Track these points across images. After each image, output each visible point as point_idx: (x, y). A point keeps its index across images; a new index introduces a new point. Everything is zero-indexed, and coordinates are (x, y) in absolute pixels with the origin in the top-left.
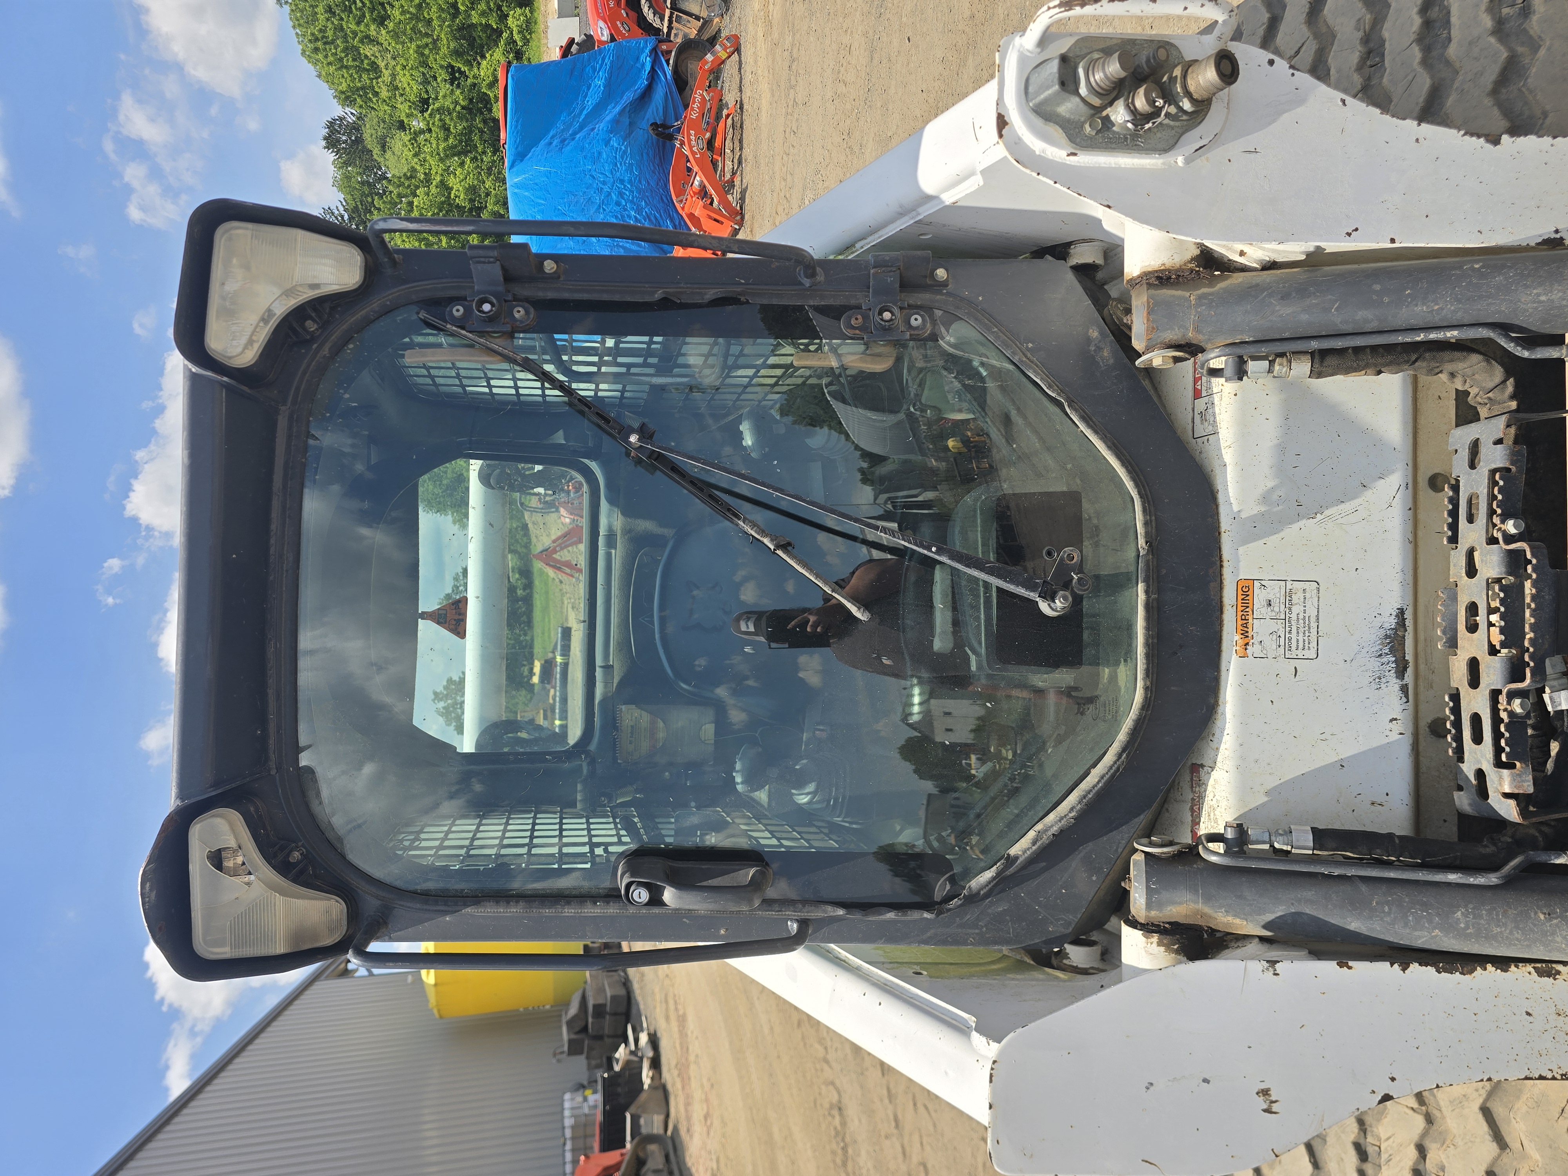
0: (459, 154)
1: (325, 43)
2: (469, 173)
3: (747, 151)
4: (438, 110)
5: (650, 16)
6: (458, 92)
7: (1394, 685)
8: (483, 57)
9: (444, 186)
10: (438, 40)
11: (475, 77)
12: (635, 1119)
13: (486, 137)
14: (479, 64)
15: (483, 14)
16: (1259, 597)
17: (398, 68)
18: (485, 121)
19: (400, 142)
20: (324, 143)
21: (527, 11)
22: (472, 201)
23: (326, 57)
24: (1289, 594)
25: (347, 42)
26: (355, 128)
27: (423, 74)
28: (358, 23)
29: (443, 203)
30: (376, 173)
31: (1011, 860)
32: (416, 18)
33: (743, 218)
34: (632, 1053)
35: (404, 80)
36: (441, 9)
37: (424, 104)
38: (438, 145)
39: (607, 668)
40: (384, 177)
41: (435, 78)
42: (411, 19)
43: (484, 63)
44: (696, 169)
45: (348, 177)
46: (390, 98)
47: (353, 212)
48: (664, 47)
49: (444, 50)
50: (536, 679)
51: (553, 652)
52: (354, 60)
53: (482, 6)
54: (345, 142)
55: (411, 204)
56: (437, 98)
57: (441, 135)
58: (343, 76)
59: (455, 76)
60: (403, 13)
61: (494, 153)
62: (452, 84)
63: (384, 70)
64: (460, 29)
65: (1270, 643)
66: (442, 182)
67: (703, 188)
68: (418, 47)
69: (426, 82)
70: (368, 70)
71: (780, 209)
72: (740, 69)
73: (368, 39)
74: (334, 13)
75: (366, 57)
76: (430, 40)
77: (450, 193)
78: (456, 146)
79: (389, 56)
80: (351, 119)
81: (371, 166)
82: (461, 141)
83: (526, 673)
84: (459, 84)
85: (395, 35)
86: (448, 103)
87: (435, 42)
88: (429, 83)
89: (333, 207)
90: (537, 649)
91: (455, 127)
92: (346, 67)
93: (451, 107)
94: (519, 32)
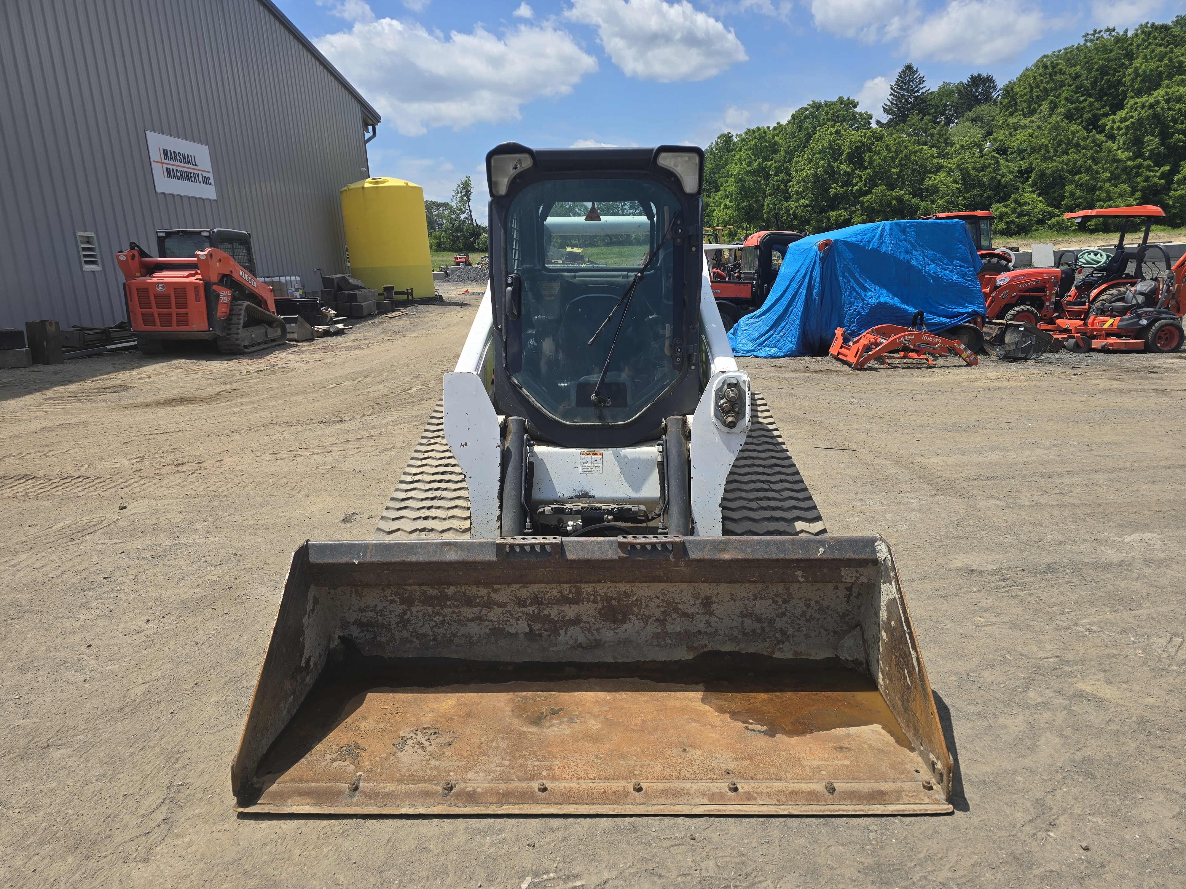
0: (963, 179)
1: (1050, 74)
2: (948, 187)
3: (901, 371)
4: (997, 162)
5: (1012, 312)
6: (1011, 177)
7: (573, 495)
8: (1039, 195)
9: (939, 168)
10: (1052, 160)
11: (1024, 189)
12: (294, 320)
13: (977, 199)
14: (1034, 192)
15: (1072, 194)
16: (598, 458)
17: (1030, 131)
18: (989, 197)
19: (976, 133)
20: (975, 74)
21: (1074, 227)
22: (927, 190)
23: (1041, 75)
24: (598, 466)
25: (1052, 91)
26: (987, 98)
27: (1026, 150)
28: (1066, 99)
29: (926, 168)
30: (952, 115)
31: (521, 388)
32: (1069, 142)
33: (858, 370)
34: (332, 318)
35: (1021, 135)
36: (1076, 162)
37: (1003, 151)
38: (971, 163)
39: (575, 277)
40: (948, 122)
41: (1022, 159)
42: (1069, 138)
43: (1035, 196)
44: (890, 340)
45: (950, 94)
46: (1008, 125)
47: (921, 99)
48: (979, 320)
49: (1044, 165)
50: (569, 249)
51: (589, 261)
52: (1037, 97)
53: (1078, 193)
54: (977, 91)
55: (925, 144)
56: (1007, 161)
57: (978, 165)
58: (1025, 88)
59: (1024, 174)
60: (1073, 133)
61: (964, 205)
62: (1019, 172)
63: (1029, 120)
64: (1061, 177)
65: (585, 461)
66: (942, 167)
67: (877, 344)
68: (1047, 146)
69: (1020, 152)
70: (1029, 107)
71: (855, 388)
72: (955, 366)
73: (1054, 107)
74: (1075, 80)
75: (1040, 106)
76: (1052, 154)
77: (933, 173)
78: (970, 177)
79: (1040, 123)
80: (994, 95)
81: (959, 110)
82: (973, 180)
83: (573, 242)
84: (1019, 177)
85: (1056, 127)
86: (1003, 169)
87: (1051, 158)
88: (1019, 154)
89: (925, 84)
90: (591, 250)
91: (984, 176)
92: (1032, 91)
93: (1000, 172)
94: (1058, 222)
